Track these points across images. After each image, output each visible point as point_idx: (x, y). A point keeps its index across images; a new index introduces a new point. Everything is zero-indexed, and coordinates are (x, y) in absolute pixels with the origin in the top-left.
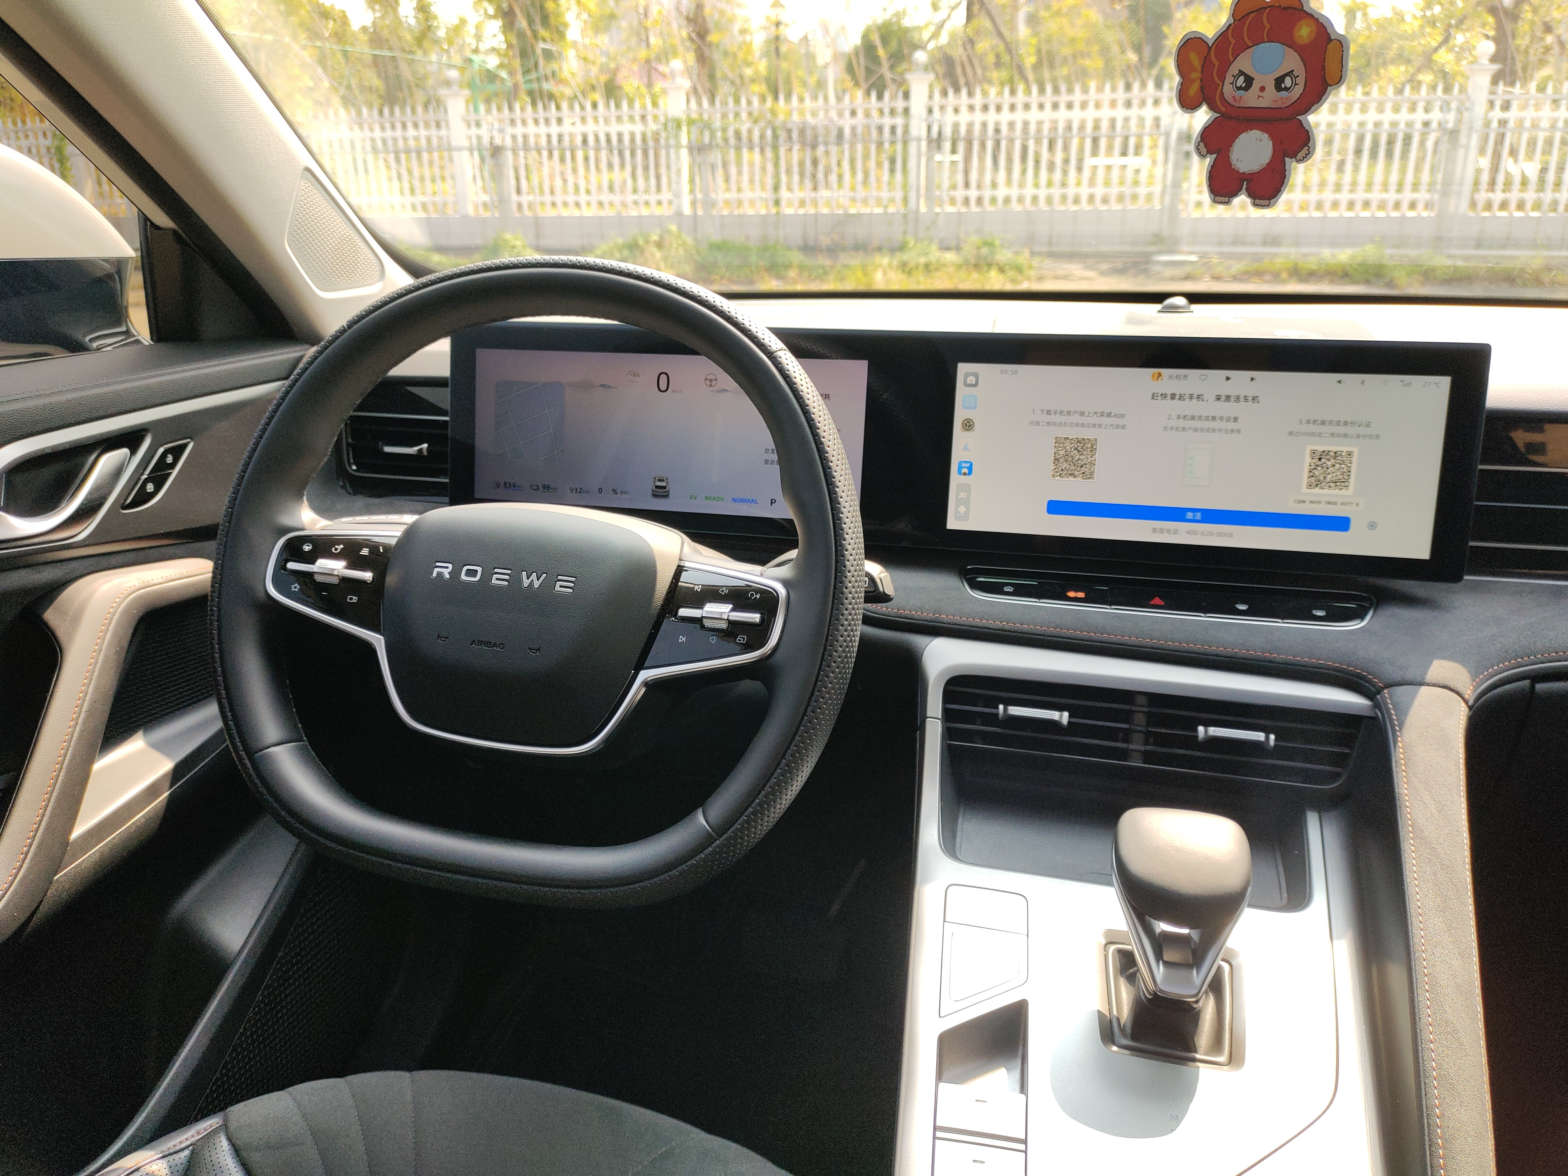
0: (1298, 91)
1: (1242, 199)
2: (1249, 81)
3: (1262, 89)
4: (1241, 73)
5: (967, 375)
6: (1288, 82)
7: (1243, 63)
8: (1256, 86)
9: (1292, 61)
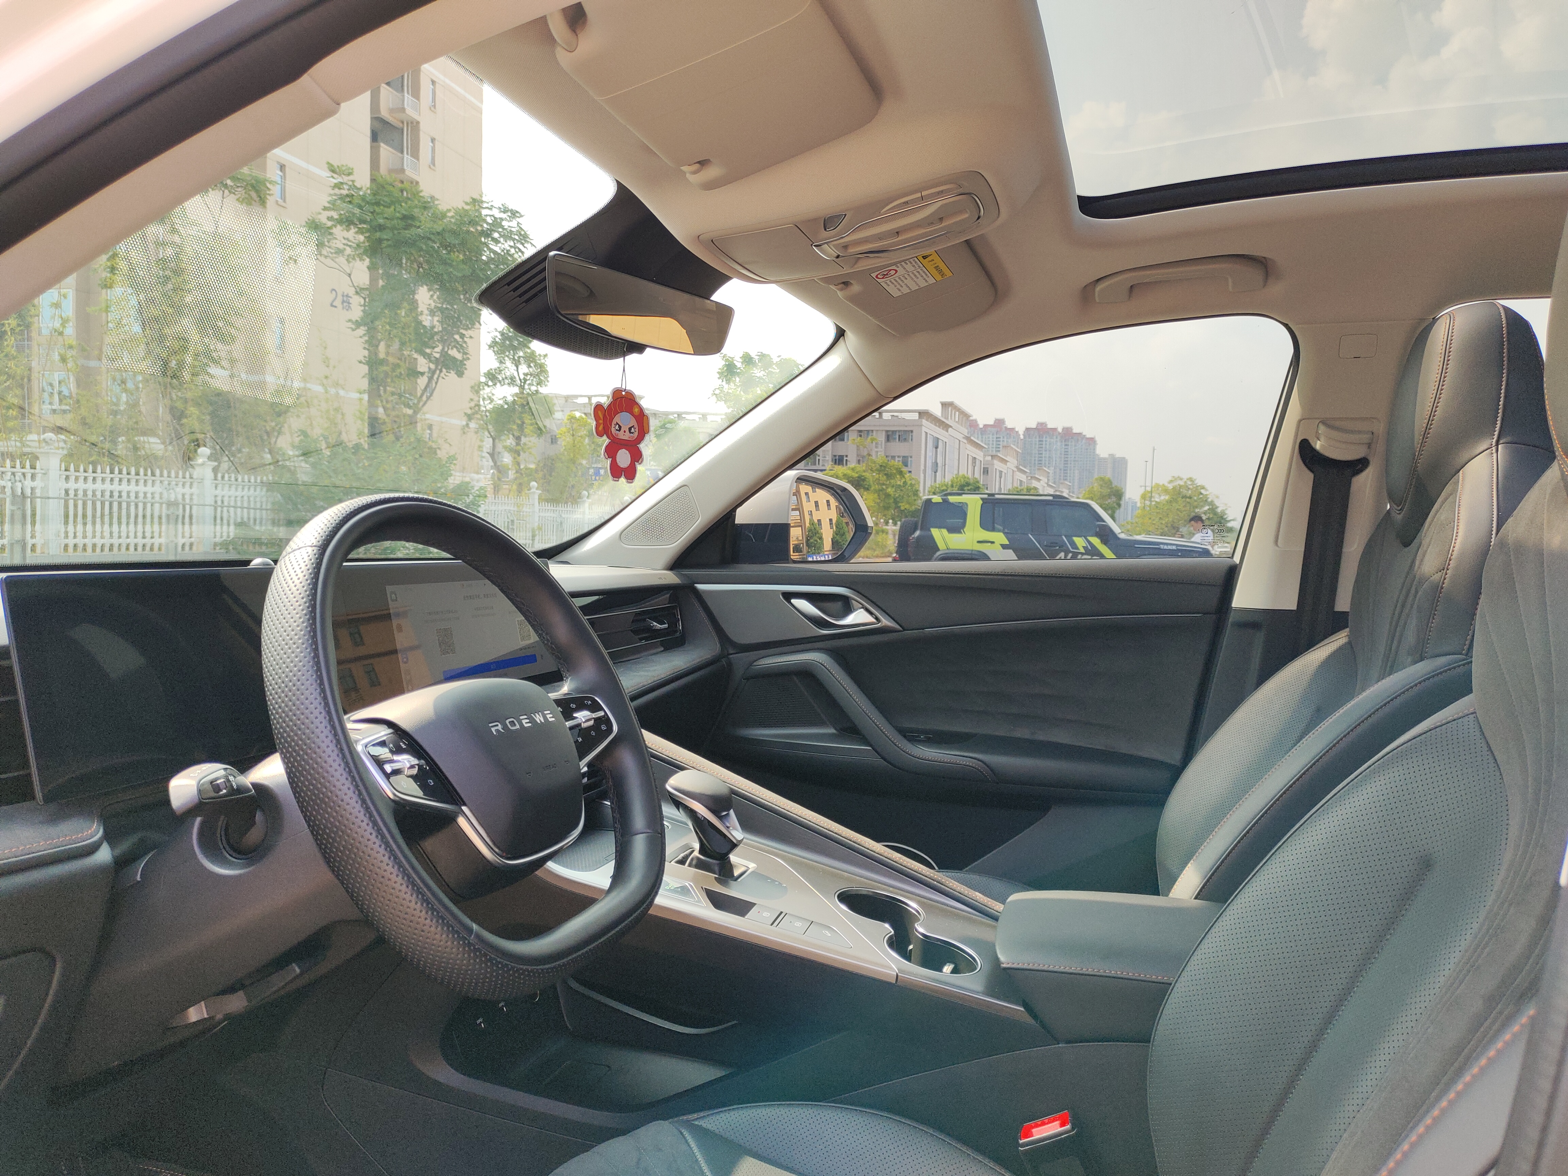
0: (636, 434)
1: (623, 480)
2: (620, 427)
3: (625, 432)
4: (617, 423)
5: (392, 593)
6: (633, 430)
7: (617, 419)
8: (622, 430)
9: (633, 422)
